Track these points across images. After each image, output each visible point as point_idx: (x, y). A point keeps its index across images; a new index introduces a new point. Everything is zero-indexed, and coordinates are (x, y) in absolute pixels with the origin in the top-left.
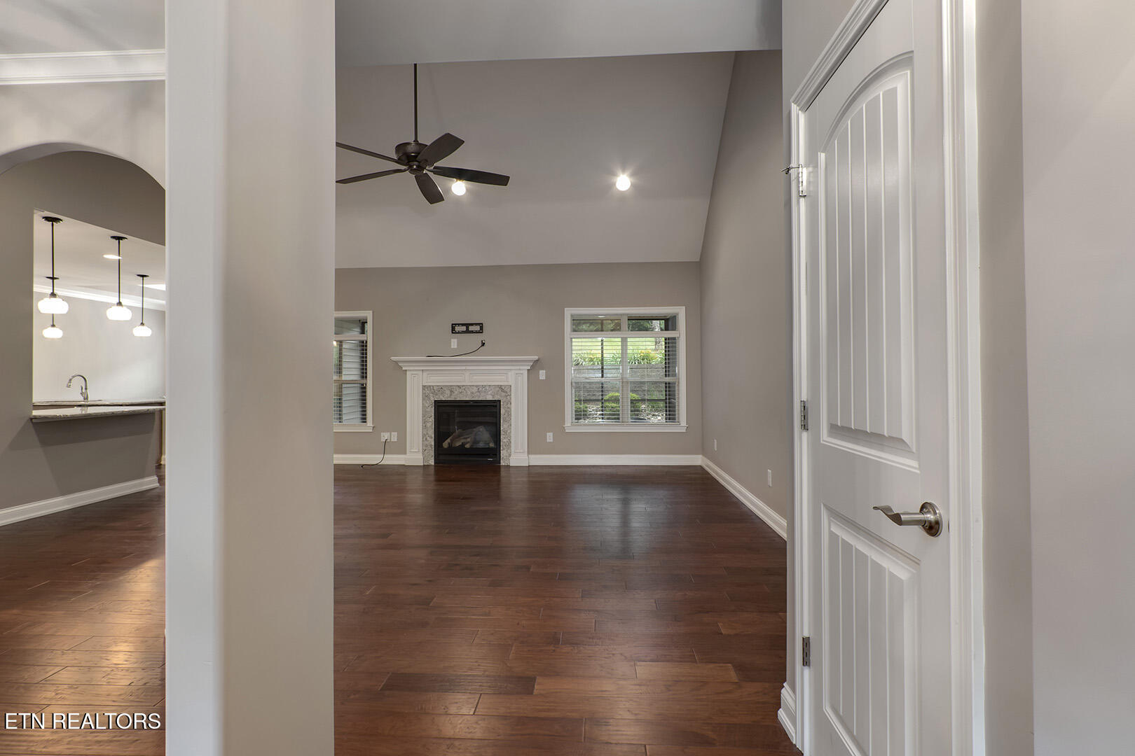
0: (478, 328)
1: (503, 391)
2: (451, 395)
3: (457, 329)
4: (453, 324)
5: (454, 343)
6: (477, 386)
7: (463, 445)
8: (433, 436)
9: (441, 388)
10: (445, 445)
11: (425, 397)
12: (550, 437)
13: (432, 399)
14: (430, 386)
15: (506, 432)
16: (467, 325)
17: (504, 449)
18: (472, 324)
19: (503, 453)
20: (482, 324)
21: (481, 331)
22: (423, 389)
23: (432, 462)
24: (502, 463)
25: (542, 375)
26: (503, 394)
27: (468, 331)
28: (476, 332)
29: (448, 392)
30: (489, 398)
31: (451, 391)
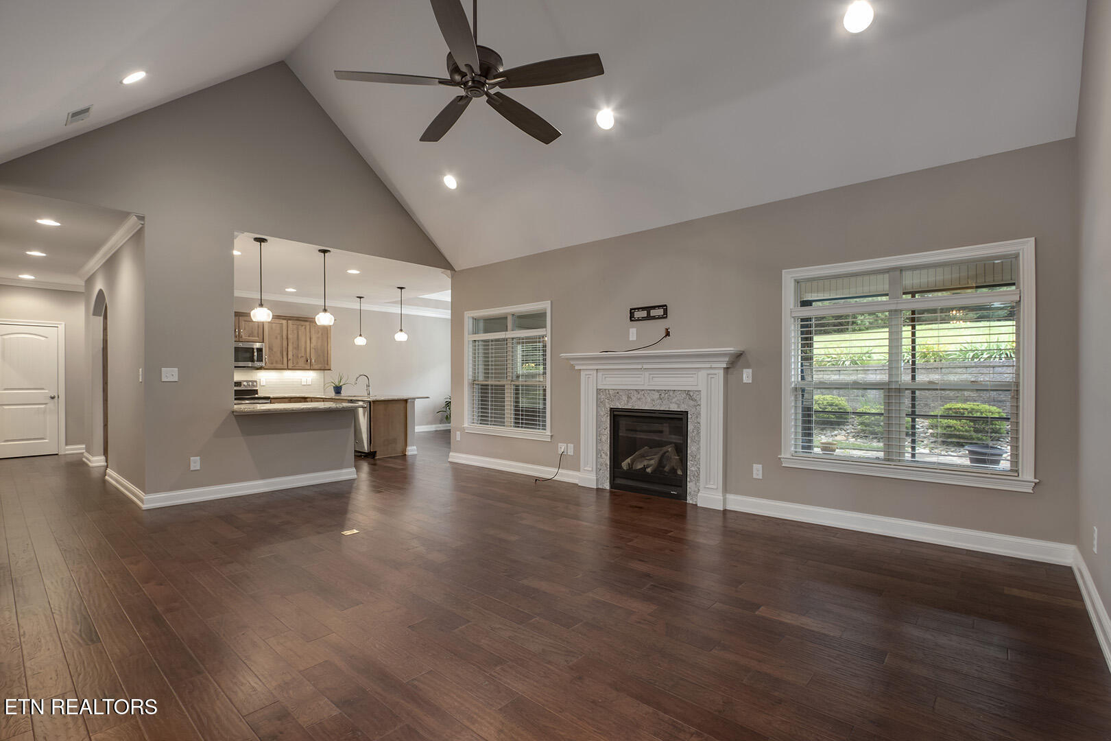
0: (660, 312)
1: (691, 398)
2: (628, 402)
3: (638, 314)
4: (631, 309)
5: (633, 333)
6: (658, 391)
7: (645, 468)
8: (609, 453)
9: (617, 392)
10: (625, 465)
11: (599, 403)
12: (757, 471)
13: (608, 406)
14: (605, 390)
15: (694, 457)
16: (648, 309)
17: (691, 481)
18: (654, 308)
19: (691, 486)
20: (666, 306)
21: (665, 316)
22: (598, 393)
23: (607, 486)
24: (689, 500)
25: (747, 376)
26: (692, 403)
27: (649, 318)
28: (660, 318)
29: (625, 398)
30: (674, 408)
31: (629, 397)
